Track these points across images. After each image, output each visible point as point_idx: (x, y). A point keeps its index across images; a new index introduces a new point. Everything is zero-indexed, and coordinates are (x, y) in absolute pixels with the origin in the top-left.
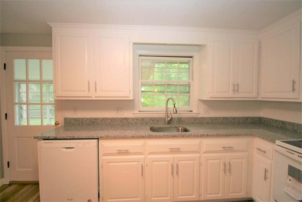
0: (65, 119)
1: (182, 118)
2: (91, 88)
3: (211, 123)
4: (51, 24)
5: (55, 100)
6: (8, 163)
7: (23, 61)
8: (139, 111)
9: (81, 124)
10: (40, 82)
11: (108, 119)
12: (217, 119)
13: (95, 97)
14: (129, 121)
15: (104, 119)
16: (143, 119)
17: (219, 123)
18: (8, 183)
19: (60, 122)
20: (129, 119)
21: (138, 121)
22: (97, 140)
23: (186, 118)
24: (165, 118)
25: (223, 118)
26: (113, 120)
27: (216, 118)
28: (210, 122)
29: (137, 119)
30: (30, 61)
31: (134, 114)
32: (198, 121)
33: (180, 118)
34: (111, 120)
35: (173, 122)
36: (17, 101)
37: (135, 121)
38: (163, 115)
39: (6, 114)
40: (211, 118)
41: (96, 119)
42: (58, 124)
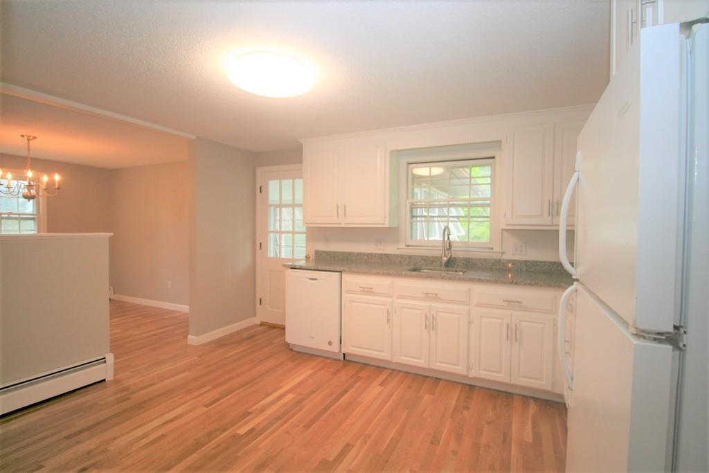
0: (317, 252)
1: (472, 259)
2: (339, 212)
3: (527, 271)
4: (302, 141)
5: (307, 227)
6: (261, 299)
7: (277, 182)
8: (407, 246)
9: (332, 259)
10: (293, 205)
11: (364, 254)
12: (539, 263)
13: (346, 224)
14: (390, 258)
15: (358, 254)
16: (410, 257)
17: (543, 272)
18: (259, 323)
19: (311, 256)
20: (390, 255)
21: (403, 260)
22: (340, 273)
23: (480, 259)
24: (441, 257)
25: (550, 262)
26: (371, 255)
27: (537, 262)
28: (524, 268)
29: (402, 256)
30: (284, 182)
31: (398, 249)
32: (501, 266)
33: (469, 259)
34: (367, 256)
35: (456, 265)
36: (272, 229)
37: (399, 259)
38: (438, 253)
39: (261, 244)
40: (526, 261)
41: (350, 254)
42: (309, 258)
